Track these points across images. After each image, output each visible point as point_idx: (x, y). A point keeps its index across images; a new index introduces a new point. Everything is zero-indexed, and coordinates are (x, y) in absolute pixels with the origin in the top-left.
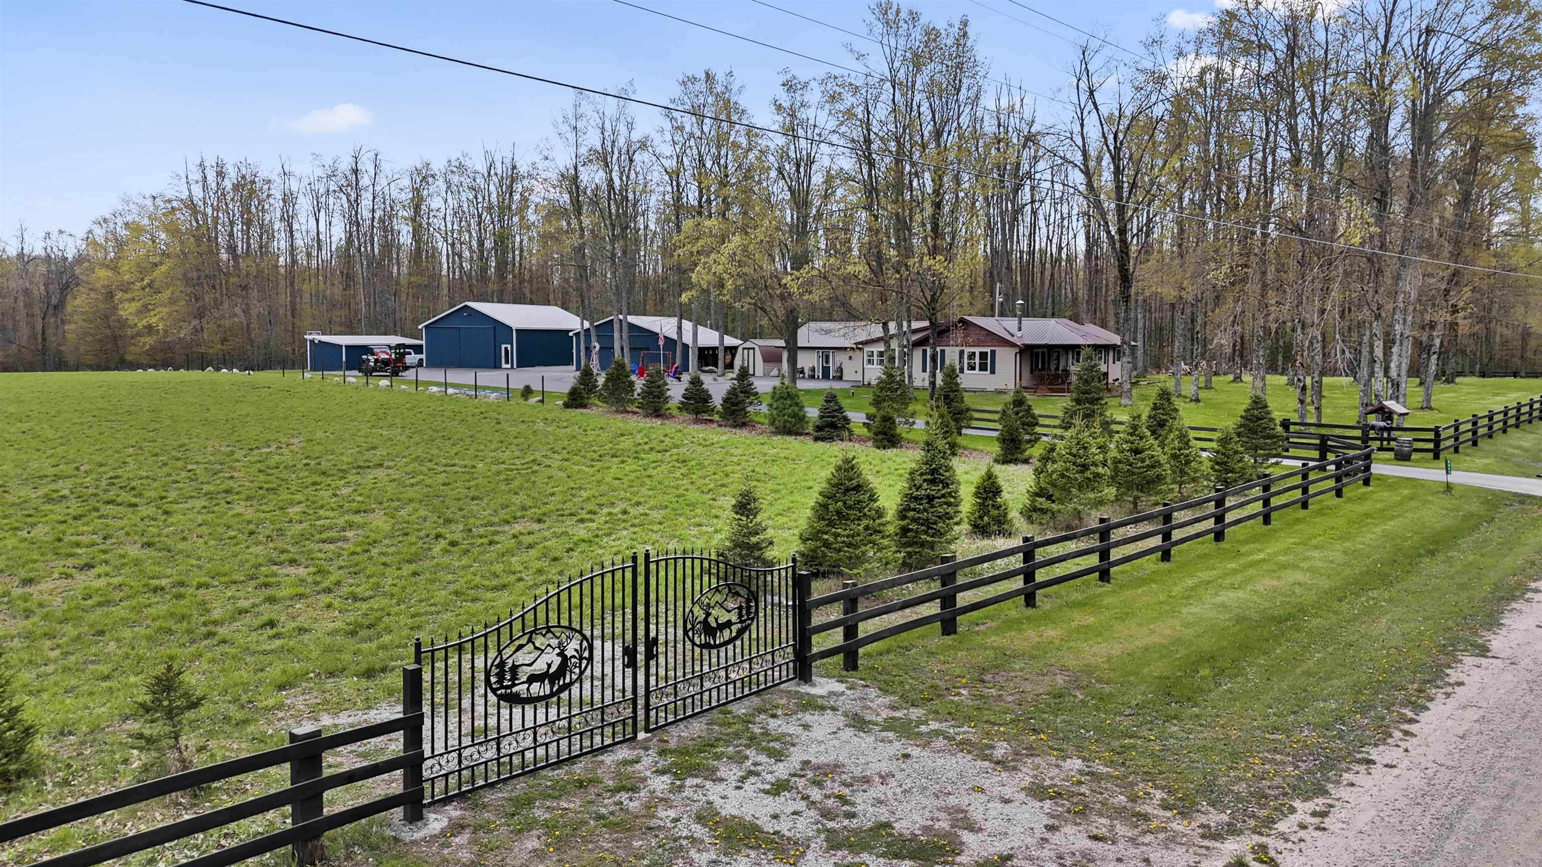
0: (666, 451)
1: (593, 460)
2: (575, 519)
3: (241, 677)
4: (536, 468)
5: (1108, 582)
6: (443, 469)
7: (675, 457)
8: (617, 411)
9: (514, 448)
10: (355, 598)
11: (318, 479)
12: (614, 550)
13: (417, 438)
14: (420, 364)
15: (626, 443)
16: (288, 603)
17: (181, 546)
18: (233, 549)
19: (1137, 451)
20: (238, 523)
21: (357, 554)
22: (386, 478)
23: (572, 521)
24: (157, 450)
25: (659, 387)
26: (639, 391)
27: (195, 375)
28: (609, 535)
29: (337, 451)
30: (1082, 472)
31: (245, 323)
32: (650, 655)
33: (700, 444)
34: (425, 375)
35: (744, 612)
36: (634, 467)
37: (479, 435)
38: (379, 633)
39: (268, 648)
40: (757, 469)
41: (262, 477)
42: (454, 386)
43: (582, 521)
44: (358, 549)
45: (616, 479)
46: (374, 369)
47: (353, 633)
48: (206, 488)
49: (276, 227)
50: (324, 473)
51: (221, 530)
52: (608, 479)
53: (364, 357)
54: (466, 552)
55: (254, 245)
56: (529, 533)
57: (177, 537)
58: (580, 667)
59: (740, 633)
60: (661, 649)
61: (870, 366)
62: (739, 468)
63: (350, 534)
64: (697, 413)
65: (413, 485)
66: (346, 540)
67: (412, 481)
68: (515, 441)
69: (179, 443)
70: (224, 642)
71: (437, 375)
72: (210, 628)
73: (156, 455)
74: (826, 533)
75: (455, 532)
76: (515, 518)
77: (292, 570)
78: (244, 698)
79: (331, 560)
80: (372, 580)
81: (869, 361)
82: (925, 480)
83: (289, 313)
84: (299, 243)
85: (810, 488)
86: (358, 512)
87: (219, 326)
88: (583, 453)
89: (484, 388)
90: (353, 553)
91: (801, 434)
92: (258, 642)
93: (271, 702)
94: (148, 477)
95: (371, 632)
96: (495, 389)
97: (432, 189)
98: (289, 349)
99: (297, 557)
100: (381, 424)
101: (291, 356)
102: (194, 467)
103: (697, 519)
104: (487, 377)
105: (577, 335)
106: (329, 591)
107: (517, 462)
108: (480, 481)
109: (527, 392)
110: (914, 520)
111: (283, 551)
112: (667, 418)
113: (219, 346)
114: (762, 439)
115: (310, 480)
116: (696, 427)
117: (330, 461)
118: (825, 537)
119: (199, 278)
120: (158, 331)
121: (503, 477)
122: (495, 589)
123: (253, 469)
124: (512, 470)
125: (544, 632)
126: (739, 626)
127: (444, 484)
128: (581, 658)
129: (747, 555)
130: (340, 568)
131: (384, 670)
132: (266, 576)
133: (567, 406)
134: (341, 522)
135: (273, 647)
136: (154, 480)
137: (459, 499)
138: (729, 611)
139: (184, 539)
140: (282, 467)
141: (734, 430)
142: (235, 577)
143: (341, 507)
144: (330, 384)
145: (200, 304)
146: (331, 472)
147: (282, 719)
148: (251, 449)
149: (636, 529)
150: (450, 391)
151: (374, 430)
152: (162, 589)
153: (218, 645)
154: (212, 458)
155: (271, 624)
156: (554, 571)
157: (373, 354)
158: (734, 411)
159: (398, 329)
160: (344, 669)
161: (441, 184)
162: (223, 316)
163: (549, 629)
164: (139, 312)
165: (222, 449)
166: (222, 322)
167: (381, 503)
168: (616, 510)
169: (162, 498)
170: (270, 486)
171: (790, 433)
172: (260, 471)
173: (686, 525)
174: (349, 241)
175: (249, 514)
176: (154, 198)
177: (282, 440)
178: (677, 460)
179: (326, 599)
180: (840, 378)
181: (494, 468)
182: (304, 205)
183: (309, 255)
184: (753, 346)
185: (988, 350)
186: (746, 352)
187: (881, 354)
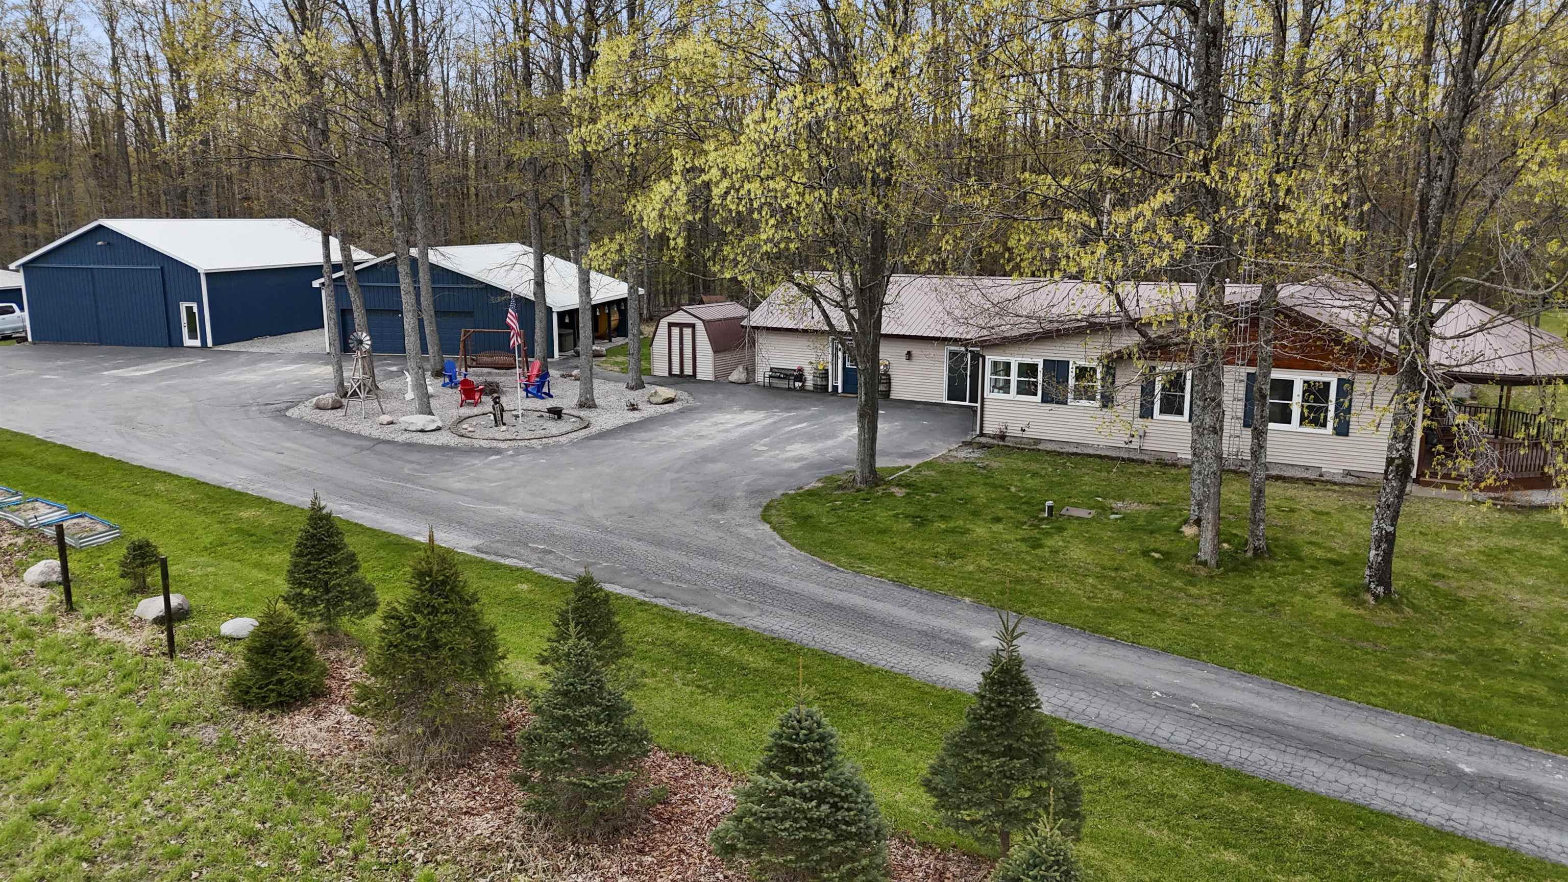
61: (998, 395)
81: (997, 383)
184: (692, 320)
185: (1332, 379)
186: (675, 331)
187: (1028, 370)
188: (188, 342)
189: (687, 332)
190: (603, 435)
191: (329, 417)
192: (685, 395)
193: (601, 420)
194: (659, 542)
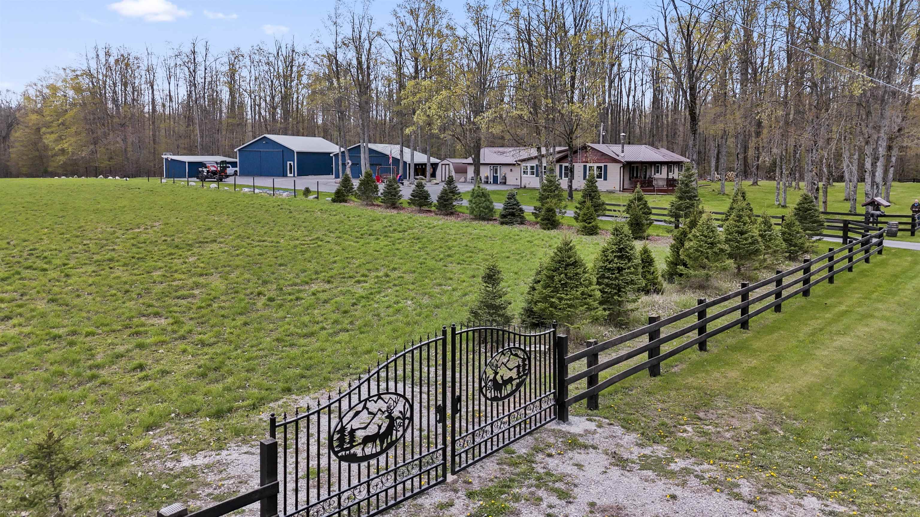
0: (405, 231)
1: (357, 238)
2: (354, 280)
3: (117, 417)
4: (320, 243)
5: (748, 329)
6: (257, 244)
7: (412, 236)
8: (367, 205)
9: (303, 229)
10: (203, 344)
11: (173, 251)
12: (387, 304)
13: (238, 223)
14: (235, 173)
15: (377, 226)
16: (154, 348)
17: (76, 301)
18: (114, 304)
19: (742, 233)
20: (117, 284)
21: (203, 307)
22: (220, 250)
23: (351, 282)
24: (64, 231)
25: (395, 189)
26: (382, 191)
27: (91, 180)
28: (379, 292)
29: (186, 231)
30: (711, 248)
31: (123, 147)
32: (455, 410)
33: (426, 227)
34: (240, 180)
35: (521, 369)
36: (386, 243)
37: (279, 220)
38: (223, 375)
39: (138, 389)
40: (469, 244)
41: (135, 250)
42: (260, 188)
43: (359, 282)
44: (203, 304)
45: (376, 251)
46: (207, 177)
47: (204, 375)
48: (96, 257)
49: (143, 87)
50: (177, 246)
51: (105, 289)
52: (371, 251)
53: (200, 169)
54: (281, 306)
55: (129, 99)
56: (323, 291)
57: (74, 295)
58: (404, 426)
59: (519, 386)
60: (464, 404)
61: (525, 176)
62: (455, 243)
63: (196, 292)
64: (421, 206)
65: (238, 255)
66: (194, 296)
67: (237, 252)
68: (304, 224)
69: (79, 226)
70: (104, 383)
71: (248, 181)
72: (94, 371)
73: (63, 234)
74: (553, 297)
75: (271, 291)
76: (311, 279)
77: (155, 321)
78: (119, 440)
79: (184, 312)
80: (215, 329)
81: (524, 172)
82: (615, 256)
83: (152, 142)
84: (157, 97)
85: (508, 257)
86: (201, 275)
87: (107, 149)
88: (349, 233)
89: (279, 189)
90: (200, 308)
91: (491, 220)
92: (130, 383)
93: (140, 443)
94: (56, 250)
95: (217, 374)
96: (285, 190)
97: (241, 64)
98: (152, 164)
99: (159, 310)
100: (213, 213)
101: (153, 169)
102: (88, 242)
103: (438, 281)
104: (280, 182)
105: (337, 155)
106: (183, 338)
107: (306, 238)
108: (283, 252)
109: (307, 192)
110: (607, 285)
111: (149, 306)
112: (400, 209)
113: (108, 162)
114: (466, 223)
115: (167, 252)
116: (421, 215)
117: (180, 238)
118: (553, 300)
119: (94, 119)
120: (68, 153)
121: (299, 250)
122: (306, 336)
123: (128, 245)
124: (304, 245)
125: (375, 398)
126: (518, 381)
127: (259, 255)
128: (404, 419)
129: (493, 313)
130: (191, 319)
131: (230, 410)
132: (137, 326)
133: (334, 201)
134: (190, 282)
135: (142, 388)
136: (61, 251)
137: (271, 266)
138: (511, 370)
139: (78, 296)
140: (148, 242)
141: (446, 217)
142: (115, 327)
143: (190, 271)
144: (178, 187)
145: (95, 135)
146: (180, 246)
147: (150, 460)
148: (127, 230)
149: (398, 288)
150: (257, 191)
151: (208, 217)
152: (60, 337)
153: (99, 386)
154: (100, 236)
155: (141, 367)
156: (346, 322)
157: (206, 167)
158: (445, 205)
159: (220, 152)
160: (198, 410)
161: (247, 61)
162: (109, 143)
163: (379, 396)
164: (56, 141)
165: (108, 229)
166: (109, 147)
167: (217, 269)
168: (381, 274)
169: (65, 265)
170: (140, 256)
171: (484, 219)
172: (133, 245)
173: (431, 285)
174: (189, 96)
175: (125, 277)
176: (65, 69)
177: (149, 223)
178: (414, 238)
179: (181, 345)
180: (505, 183)
181: (292, 243)
182: (161, 74)
183: (164, 106)
184: (448, 163)
185: (602, 165)
186: (444, 166)
187: (532, 168)
188: (289, 175)
189: (447, 166)
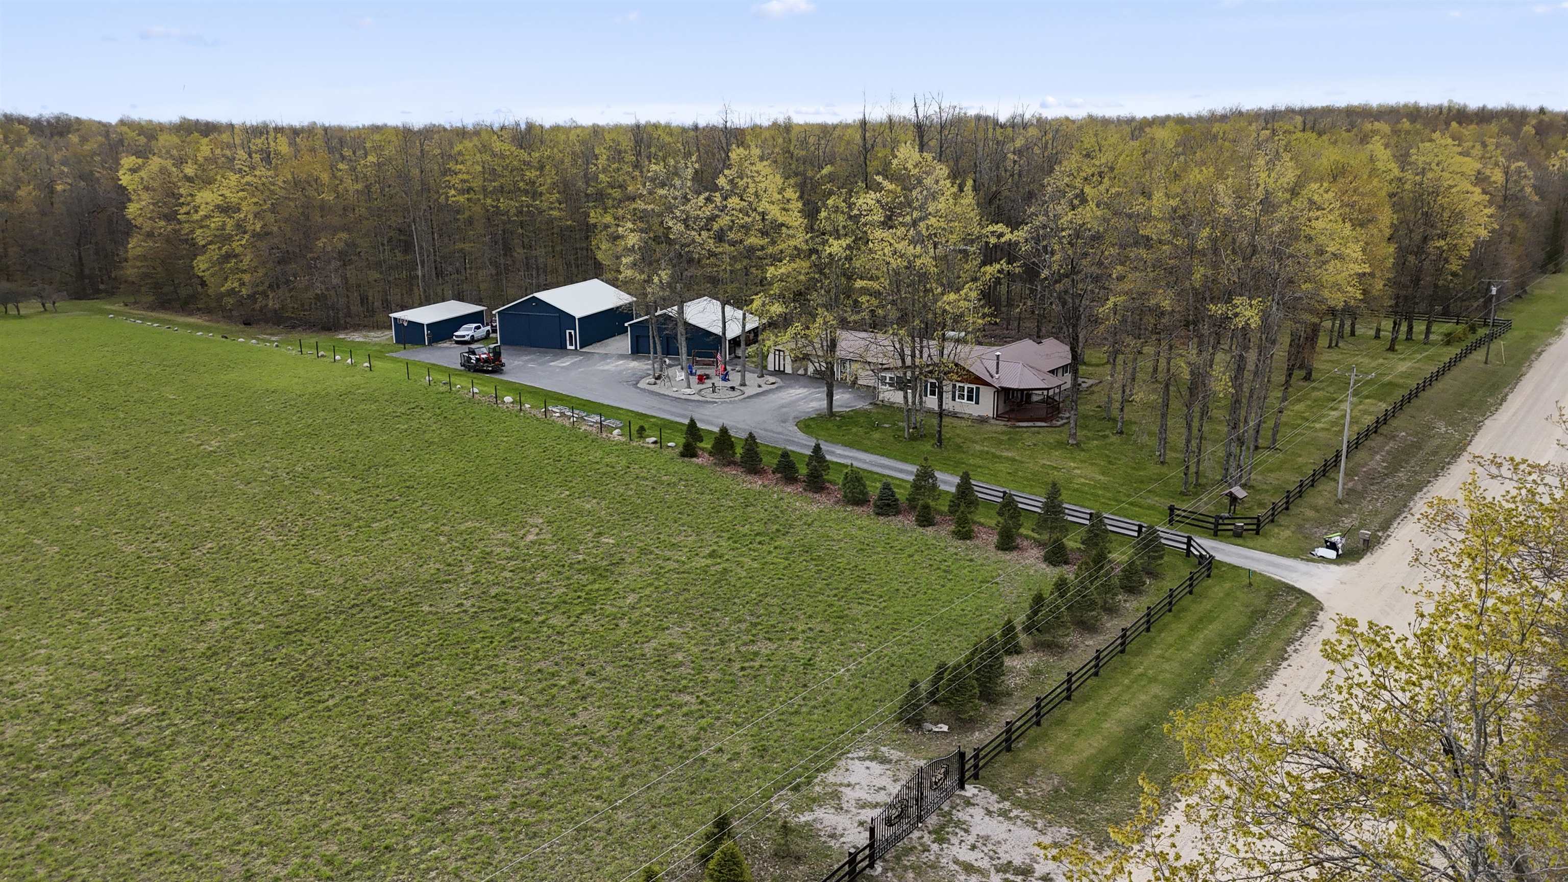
8: (723, 464)
64: (787, 477)
91: (865, 507)
109: (642, 429)
112: (763, 475)
114: (840, 510)
116: (788, 489)
133: (684, 455)
141: (816, 496)
171: (857, 504)
180: (855, 383)
184: (783, 349)
185: (974, 386)
186: (777, 353)
188: (569, 347)
190: (749, 397)
191: (653, 388)
192: (778, 380)
193: (750, 391)
194: (766, 430)
